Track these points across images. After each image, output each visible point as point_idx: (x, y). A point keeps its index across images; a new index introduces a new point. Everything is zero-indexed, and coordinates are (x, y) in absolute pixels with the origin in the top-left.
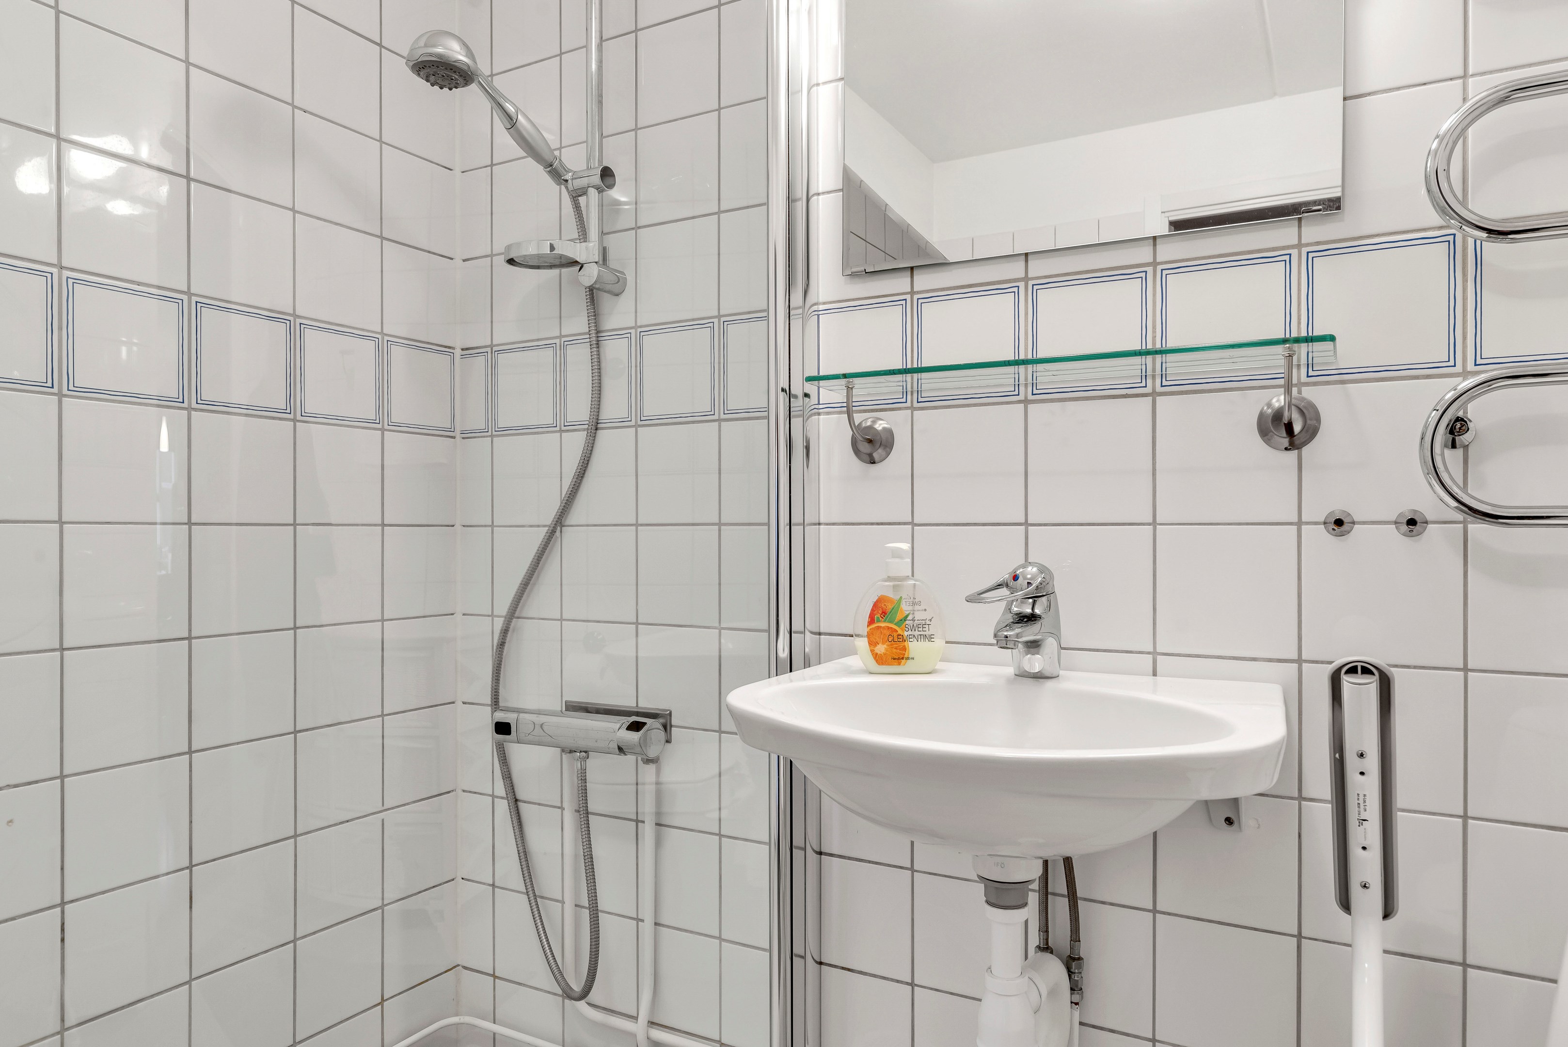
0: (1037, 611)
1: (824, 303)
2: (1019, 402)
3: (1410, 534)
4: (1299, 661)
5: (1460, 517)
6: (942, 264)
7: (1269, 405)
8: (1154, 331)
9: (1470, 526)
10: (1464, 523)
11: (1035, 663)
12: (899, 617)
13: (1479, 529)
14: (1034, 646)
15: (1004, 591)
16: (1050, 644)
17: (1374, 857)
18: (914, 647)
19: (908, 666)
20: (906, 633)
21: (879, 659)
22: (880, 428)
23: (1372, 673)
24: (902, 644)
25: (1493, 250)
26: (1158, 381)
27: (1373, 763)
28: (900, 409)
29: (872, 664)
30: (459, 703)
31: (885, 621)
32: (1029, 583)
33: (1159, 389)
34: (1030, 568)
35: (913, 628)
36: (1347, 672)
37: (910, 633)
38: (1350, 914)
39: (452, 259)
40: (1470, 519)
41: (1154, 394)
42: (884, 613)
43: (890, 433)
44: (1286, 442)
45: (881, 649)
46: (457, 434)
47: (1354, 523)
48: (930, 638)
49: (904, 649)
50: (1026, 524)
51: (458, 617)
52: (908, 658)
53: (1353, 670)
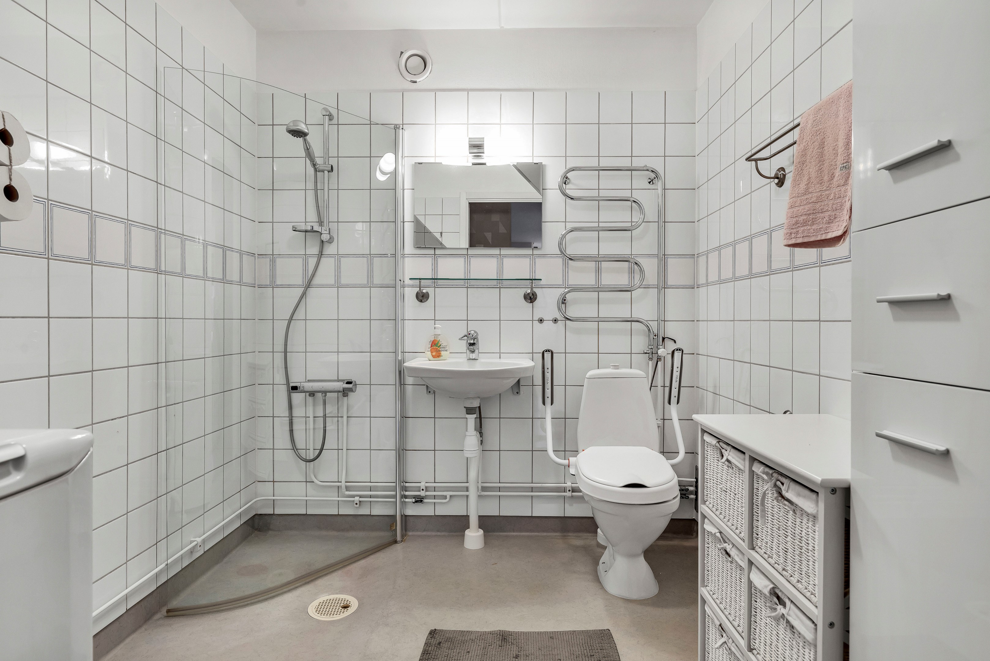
0: (475, 342)
1: (407, 254)
2: (466, 287)
3: (555, 323)
4: (533, 353)
5: (564, 319)
6: (445, 248)
7: (526, 292)
8: (500, 272)
9: (566, 321)
10: (565, 320)
11: (473, 356)
12: (439, 345)
13: (568, 322)
14: (473, 352)
15: (466, 338)
16: (477, 351)
17: (549, 391)
18: (443, 353)
19: (441, 358)
20: (440, 349)
21: (434, 357)
22: (425, 292)
23: (550, 351)
24: (440, 352)
25: (570, 262)
26: (501, 284)
27: (550, 370)
28: (431, 287)
29: (431, 358)
30: (257, 385)
31: (435, 346)
32: (472, 335)
33: (501, 286)
34: (472, 332)
35: (442, 348)
36: (545, 352)
37: (441, 349)
38: (545, 406)
39: (255, 221)
40: (566, 320)
41: (500, 288)
42: (435, 344)
43: (427, 293)
44: (530, 301)
45: (434, 354)
46: (256, 286)
47: (544, 320)
48: (446, 351)
49: (440, 353)
50: (467, 320)
51: (257, 353)
52: (441, 356)
53: (546, 351)
